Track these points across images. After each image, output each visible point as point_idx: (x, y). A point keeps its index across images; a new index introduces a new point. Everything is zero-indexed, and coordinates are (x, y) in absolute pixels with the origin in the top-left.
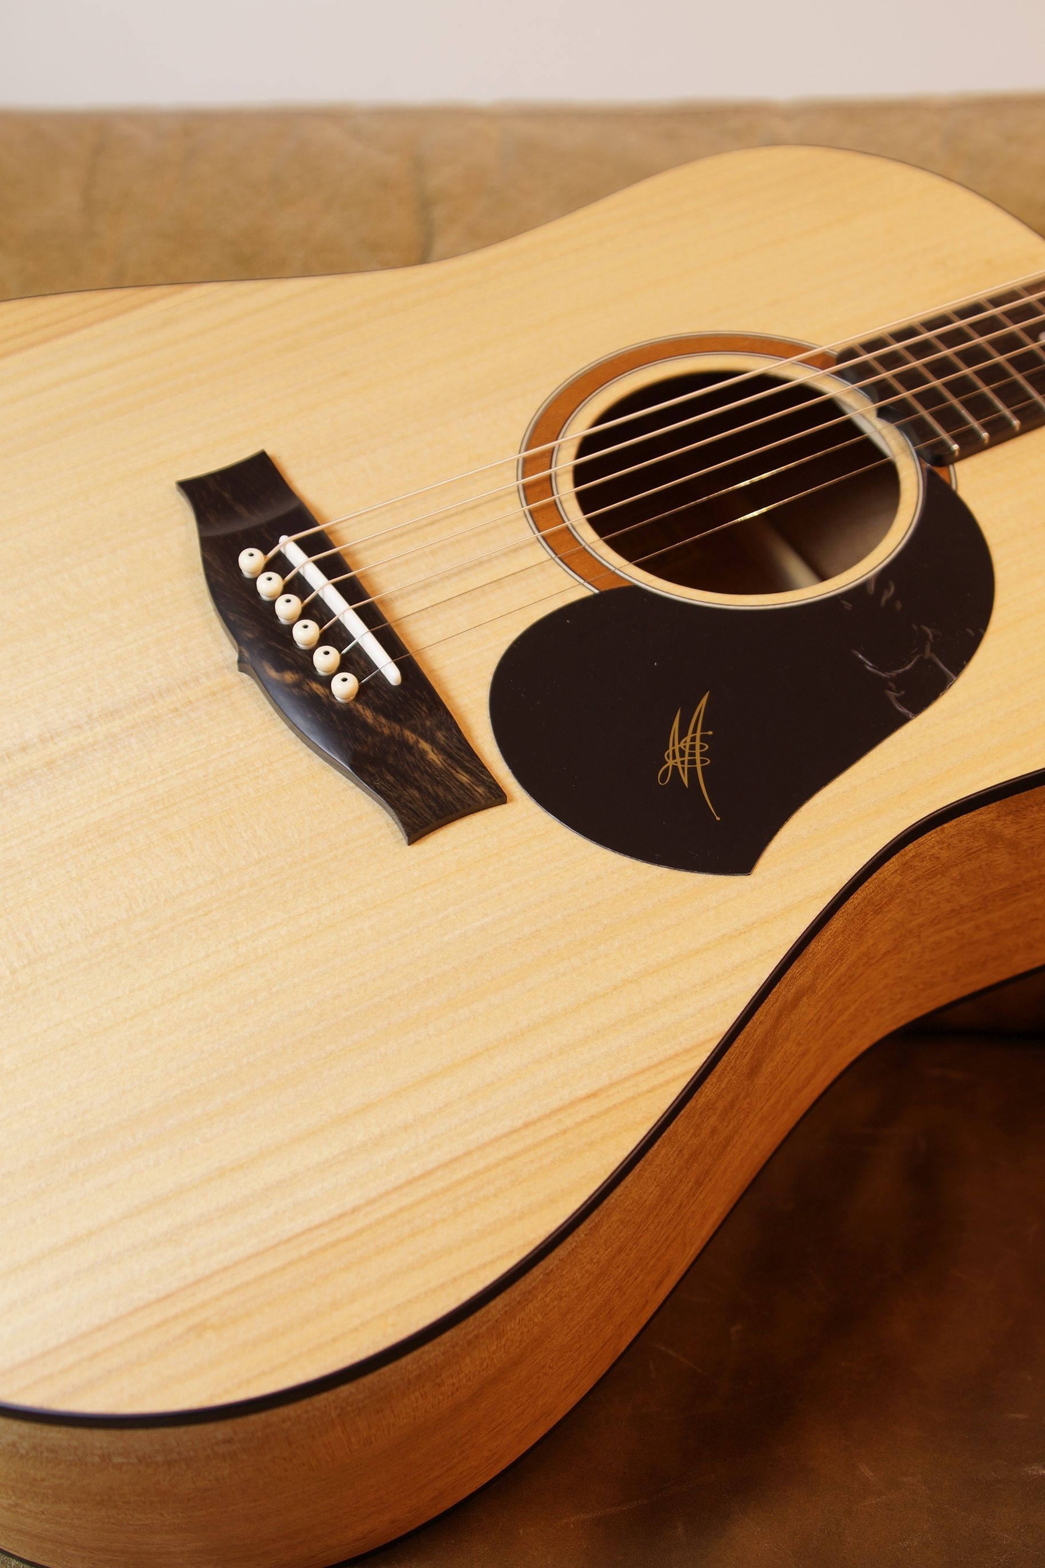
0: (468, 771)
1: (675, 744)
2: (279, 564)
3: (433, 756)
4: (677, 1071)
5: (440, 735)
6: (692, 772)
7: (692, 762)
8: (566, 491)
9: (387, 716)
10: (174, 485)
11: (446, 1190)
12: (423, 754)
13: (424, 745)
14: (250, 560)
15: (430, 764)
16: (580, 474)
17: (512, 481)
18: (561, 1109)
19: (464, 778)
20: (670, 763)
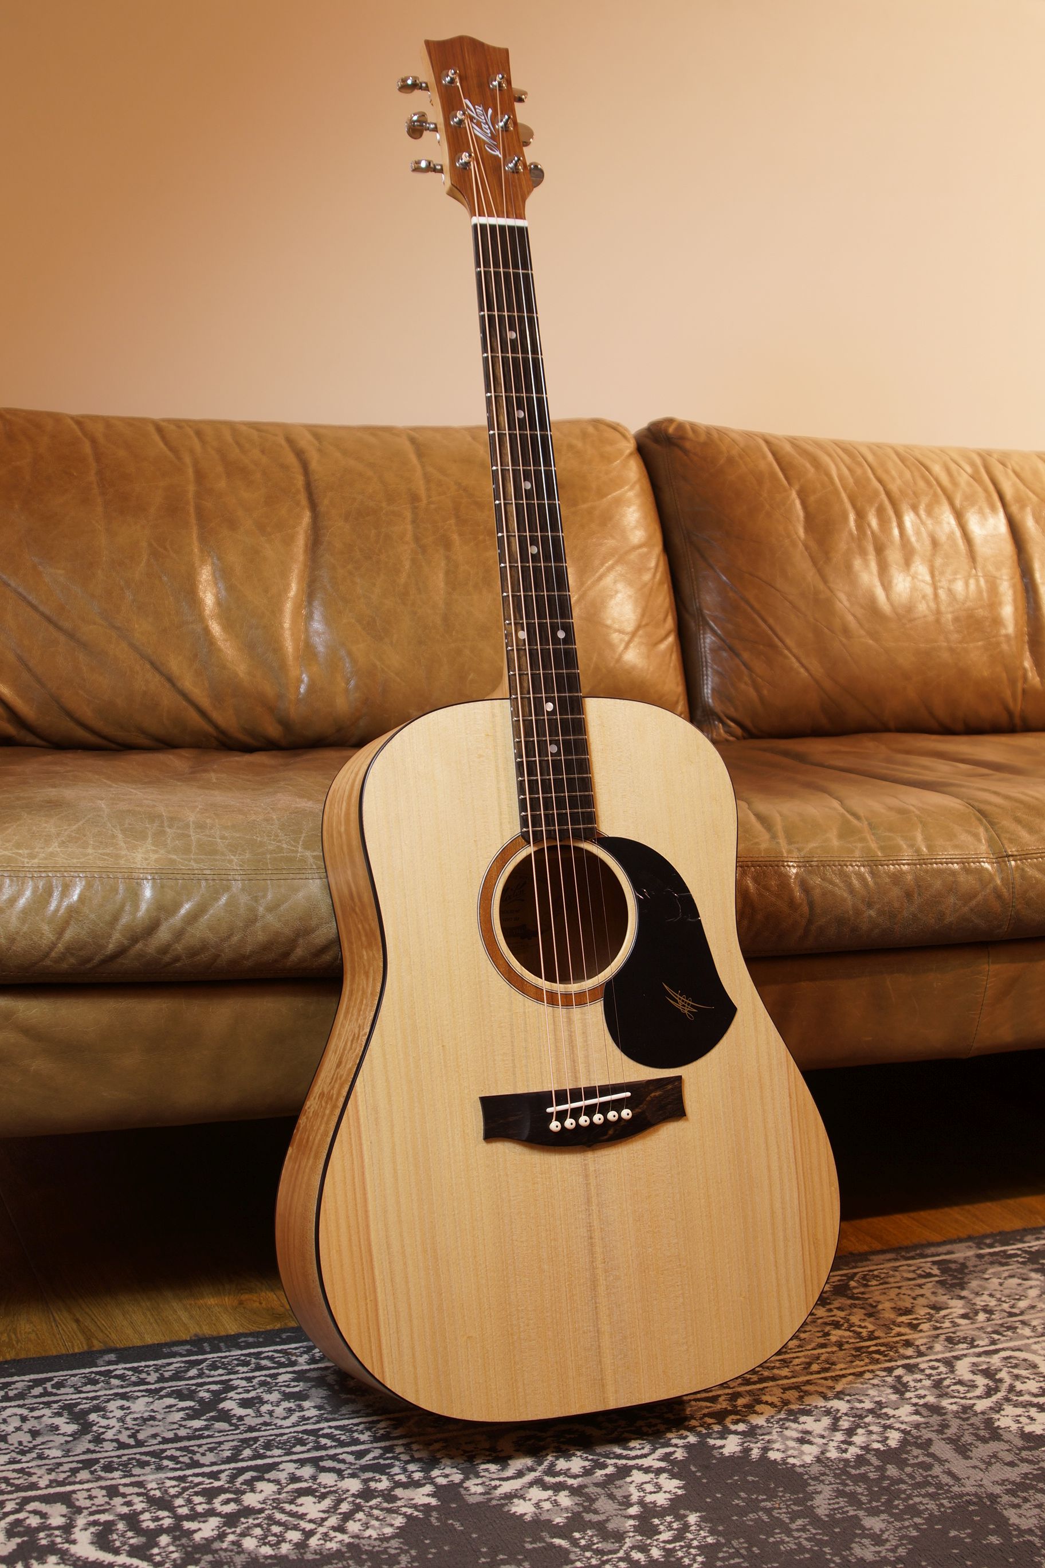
0: (667, 1084)
1: (679, 1006)
2: (561, 1116)
3: (657, 1094)
4: (792, 1068)
5: (651, 1088)
6: (692, 1006)
7: (689, 1004)
8: (559, 987)
9: (641, 1104)
10: (483, 1144)
11: (802, 1155)
12: (655, 1097)
13: (653, 1095)
14: (555, 1126)
15: (660, 1096)
16: (551, 978)
17: (561, 1011)
18: (791, 1109)
19: (670, 1087)
20: (686, 1012)
